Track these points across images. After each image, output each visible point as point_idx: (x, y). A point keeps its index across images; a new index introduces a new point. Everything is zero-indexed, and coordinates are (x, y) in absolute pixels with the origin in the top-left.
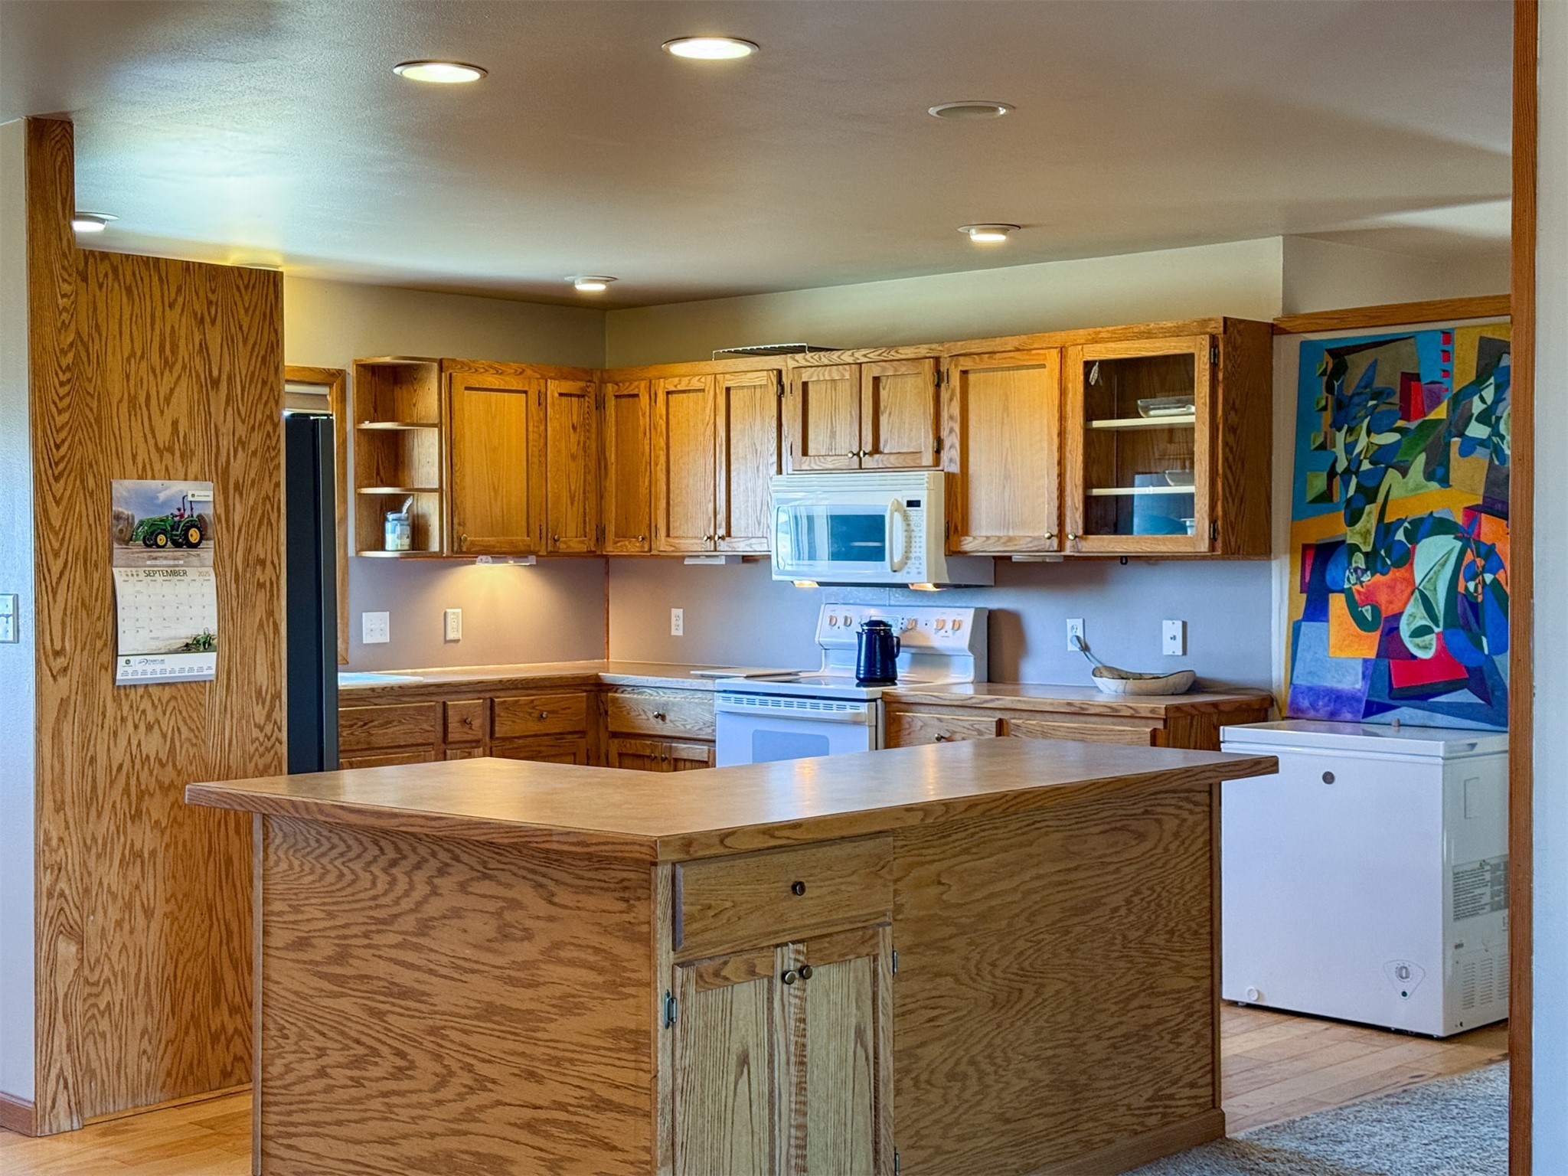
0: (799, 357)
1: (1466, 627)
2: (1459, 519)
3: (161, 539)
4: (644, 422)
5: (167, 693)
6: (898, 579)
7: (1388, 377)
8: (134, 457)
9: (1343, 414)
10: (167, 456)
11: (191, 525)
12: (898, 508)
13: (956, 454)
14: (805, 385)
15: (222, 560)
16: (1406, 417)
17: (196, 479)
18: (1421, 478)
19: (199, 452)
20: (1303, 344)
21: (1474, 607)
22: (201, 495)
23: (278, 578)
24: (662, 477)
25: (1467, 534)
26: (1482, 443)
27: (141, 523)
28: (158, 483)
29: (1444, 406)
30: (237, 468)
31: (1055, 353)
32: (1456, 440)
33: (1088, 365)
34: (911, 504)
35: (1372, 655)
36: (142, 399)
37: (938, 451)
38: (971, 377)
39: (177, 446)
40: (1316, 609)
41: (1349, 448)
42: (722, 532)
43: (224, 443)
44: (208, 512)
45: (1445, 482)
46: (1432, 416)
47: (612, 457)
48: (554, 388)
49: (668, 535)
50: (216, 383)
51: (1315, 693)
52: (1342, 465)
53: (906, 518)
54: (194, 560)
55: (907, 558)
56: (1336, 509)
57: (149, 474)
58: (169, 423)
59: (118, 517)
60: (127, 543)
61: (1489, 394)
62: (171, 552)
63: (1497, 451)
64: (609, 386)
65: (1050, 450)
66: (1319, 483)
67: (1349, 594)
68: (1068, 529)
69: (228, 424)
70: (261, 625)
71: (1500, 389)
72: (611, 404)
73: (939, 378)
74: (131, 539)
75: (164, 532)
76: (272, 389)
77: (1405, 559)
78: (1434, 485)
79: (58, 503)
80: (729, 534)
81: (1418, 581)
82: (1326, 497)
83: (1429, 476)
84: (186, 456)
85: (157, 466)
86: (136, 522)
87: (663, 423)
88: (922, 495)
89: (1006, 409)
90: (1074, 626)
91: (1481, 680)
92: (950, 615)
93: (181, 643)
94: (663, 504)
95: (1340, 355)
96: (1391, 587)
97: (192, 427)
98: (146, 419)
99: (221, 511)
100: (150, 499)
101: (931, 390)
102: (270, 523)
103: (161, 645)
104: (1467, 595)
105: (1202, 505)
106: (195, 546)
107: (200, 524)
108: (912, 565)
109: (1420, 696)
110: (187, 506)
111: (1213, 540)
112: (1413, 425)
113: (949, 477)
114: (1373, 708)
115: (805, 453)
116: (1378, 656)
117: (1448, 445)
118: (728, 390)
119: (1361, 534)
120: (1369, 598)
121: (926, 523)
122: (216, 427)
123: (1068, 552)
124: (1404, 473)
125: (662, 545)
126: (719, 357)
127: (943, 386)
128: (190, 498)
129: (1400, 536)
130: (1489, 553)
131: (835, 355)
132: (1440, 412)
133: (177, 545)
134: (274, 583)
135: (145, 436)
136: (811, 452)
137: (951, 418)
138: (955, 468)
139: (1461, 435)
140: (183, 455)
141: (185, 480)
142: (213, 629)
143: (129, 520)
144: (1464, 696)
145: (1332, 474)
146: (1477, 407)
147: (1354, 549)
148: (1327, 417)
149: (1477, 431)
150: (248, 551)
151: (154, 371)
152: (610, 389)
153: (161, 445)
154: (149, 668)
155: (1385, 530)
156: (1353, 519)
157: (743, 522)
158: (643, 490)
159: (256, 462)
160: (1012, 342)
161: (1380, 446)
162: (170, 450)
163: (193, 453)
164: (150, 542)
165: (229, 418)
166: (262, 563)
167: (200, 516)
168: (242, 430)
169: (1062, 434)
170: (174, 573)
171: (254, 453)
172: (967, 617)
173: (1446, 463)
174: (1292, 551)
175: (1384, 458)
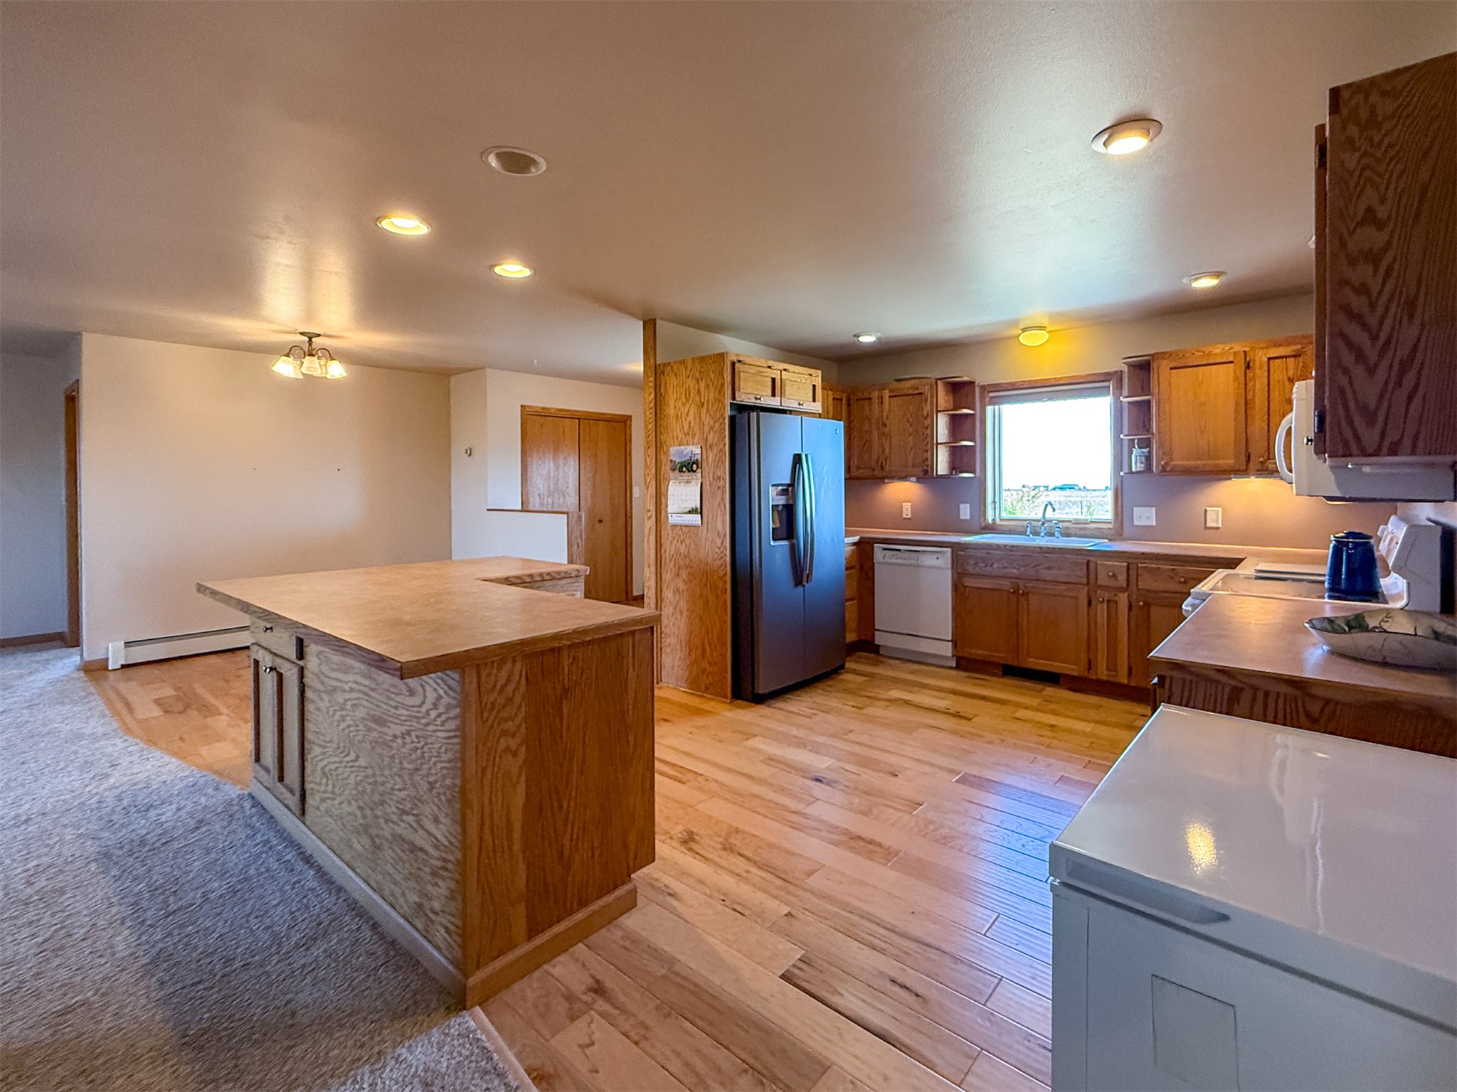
3: (684, 469)
5: (687, 530)
8: (677, 438)
10: (687, 436)
11: (694, 463)
15: (705, 477)
17: (696, 444)
19: (697, 434)
22: (697, 451)
23: (725, 484)
27: (678, 463)
28: (685, 448)
30: (710, 438)
36: (679, 416)
39: (691, 433)
43: (707, 429)
44: (699, 457)
50: (703, 404)
54: (694, 477)
57: (681, 443)
58: (687, 424)
59: (671, 461)
60: (673, 471)
62: (687, 474)
69: (707, 420)
70: (719, 504)
74: (675, 470)
75: (685, 466)
79: (649, 456)
84: (693, 436)
85: (684, 441)
93: (687, 510)
97: (695, 423)
98: (681, 422)
99: (705, 457)
100: (681, 454)
102: (723, 461)
103: (681, 511)
106: (695, 471)
107: (696, 462)
110: (693, 455)
122: (703, 423)
128: (694, 452)
133: (689, 471)
134: (724, 486)
135: (680, 429)
141: (692, 445)
142: (698, 505)
143: (675, 462)
150: (714, 473)
151: (682, 405)
153: (685, 432)
154: (679, 519)
159: (717, 435)
162: (688, 434)
163: (695, 434)
164: (681, 470)
166: (720, 478)
167: (697, 459)
168: (711, 423)
170: (687, 482)
171: (716, 432)
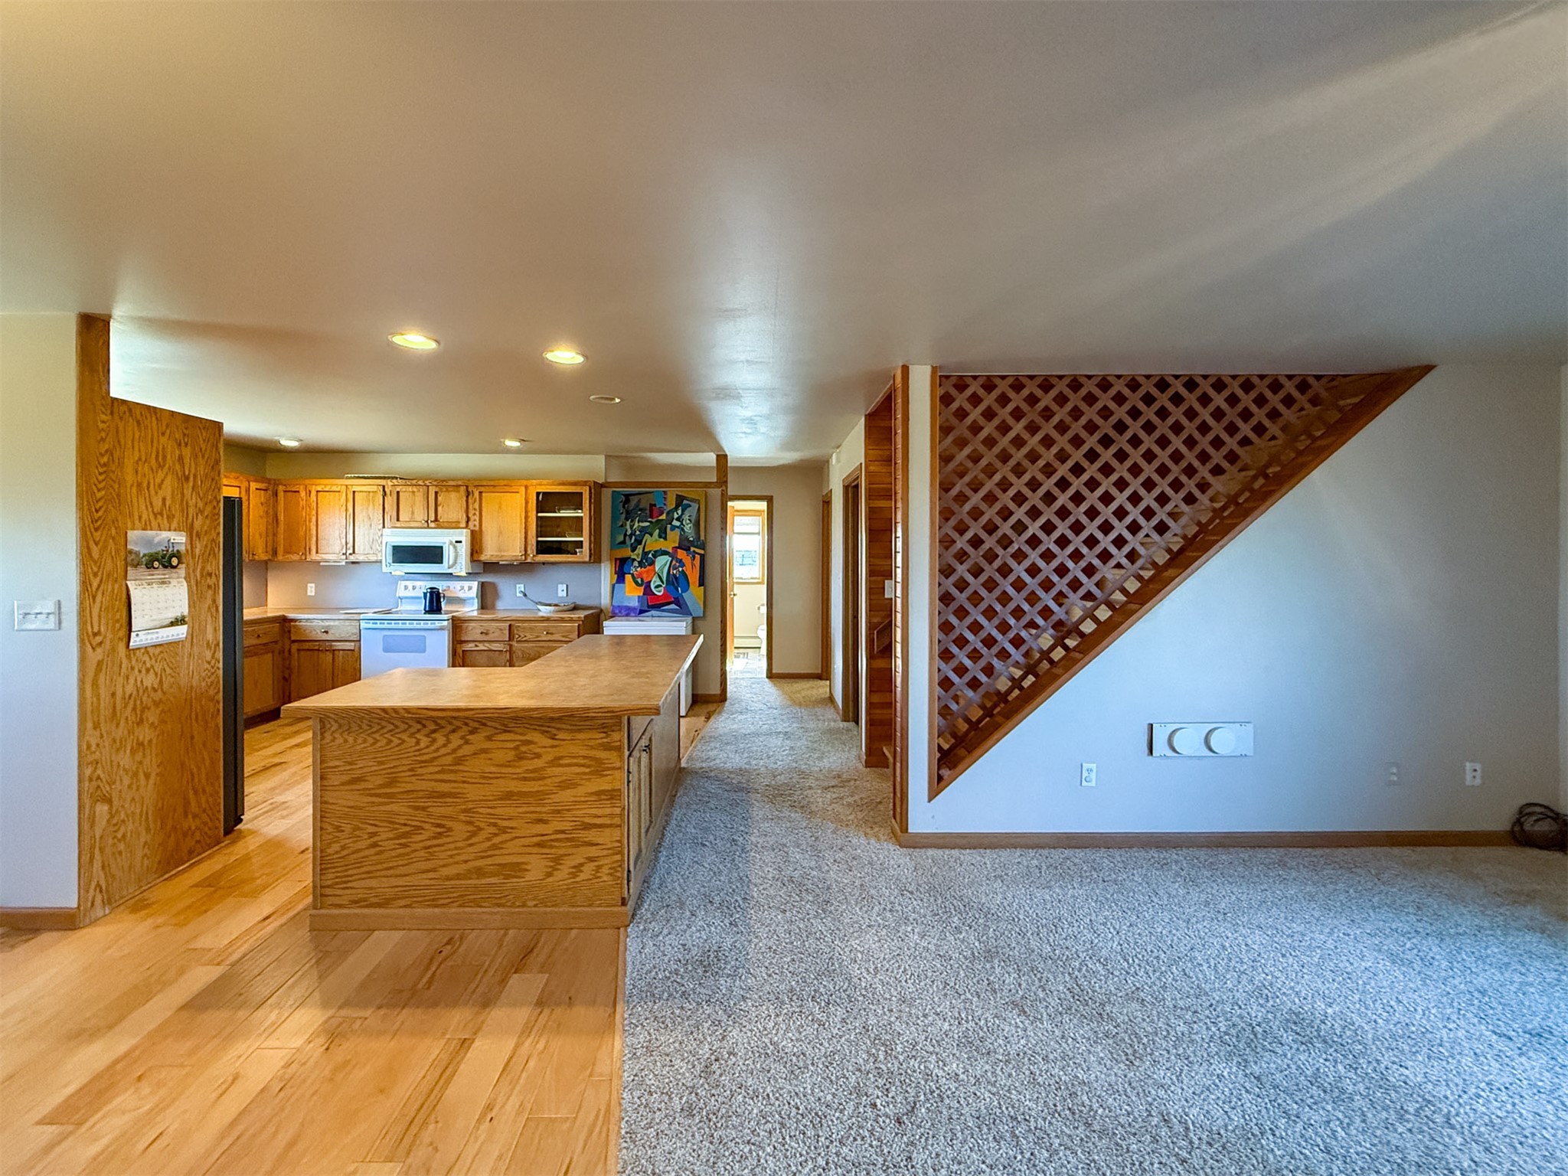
0: (394, 481)
1: (673, 585)
2: (670, 551)
3: (156, 564)
4: (302, 503)
5: (158, 650)
6: (450, 571)
7: (644, 504)
8: (140, 518)
9: (629, 515)
10: (159, 517)
11: (173, 555)
12: (451, 543)
13: (477, 523)
14: (398, 492)
15: (189, 574)
16: (652, 517)
17: (175, 530)
18: (657, 537)
19: (177, 515)
20: (614, 492)
21: (676, 578)
22: (179, 539)
23: (218, 582)
24: (314, 528)
25: (673, 556)
26: (678, 527)
27: (144, 555)
28: (153, 533)
29: (665, 515)
30: (197, 524)
31: (523, 489)
32: (669, 526)
33: (538, 494)
34: (457, 542)
35: (641, 594)
36: (145, 485)
37: (467, 522)
38: (484, 494)
39: (164, 512)
40: (621, 579)
41: (631, 527)
42: (351, 551)
43: (191, 511)
44: (182, 548)
45: (665, 539)
46: (660, 518)
47: (281, 517)
48: (253, 486)
49: (317, 552)
50: (187, 479)
51: (620, 608)
52: (629, 532)
53: (455, 547)
54: (175, 575)
55: (455, 562)
56: (627, 547)
57: (149, 527)
58: (160, 500)
59: (131, 552)
60: (136, 567)
61: (680, 512)
62: (161, 570)
63: (683, 530)
64: (280, 487)
65: (521, 523)
66: (621, 538)
67: (633, 575)
68: (529, 552)
69: (192, 500)
70: (209, 608)
71: (683, 511)
72: (281, 494)
73: (468, 494)
74: (138, 564)
75: (157, 560)
76: (216, 483)
77: (652, 563)
78: (662, 540)
79: (96, 544)
80: (354, 552)
81: (657, 570)
82: (624, 542)
83: (660, 537)
84: (170, 518)
85: (154, 523)
86: (141, 555)
87: (314, 504)
88: (463, 539)
89: (500, 508)
90: (520, 587)
91: (677, 602)
92: (466, 584)
93: (169, 622)
94: (314, 539)
95: (627, 497)
96: (647, 572)
97: (173, 501)
98: (147, 495)
99: (189, 547)
100: (149, 542)
101: (465, 498)
102: (214, 553)
103: (157, 624)
104: (674, 575)
105: (586, 545)
106: (175, 567)
107: (178, 555)
108: (458, 566)
109: (657, 607)
110: (171, 545)
111: (590, 557)
112: (654, 520)
113: (473, 532)
114: (642, 612)
115: (398, 520)
116: (644, 594)
117: (666, 527)
118: (354, 492)
119: (637, 555)
120: (640, 575)
121: (464, 549)
122: (187, 503)
123: (529, 560)
124: (651, 535)
125: (314, 556)
126: (348, 478)
127: (470, 497)
128: (172, 541)
129: (650, 556)
130: (680, 561)
131: (414, 482)
132: (663, 517)
133: (165, 567)
134: (216, 585)
135: (146, 506)
136: (401, 519)
137: (475, 509)
138: (477, 528)
139: (671, 524)
140: (168, 517)
141: (170, 530)
142: (186, 612)
143: (137, 554)
144: (673, 606)
145: (625, 535)
146: (676, 516)
147: (634, 560)
148: (624, 516)
149: (676, 523)
150: (203, 568)
151: (152, 470)
152: (281, 488)
153: (155, 510)
154: (149, 637)
155: (645, 554)
156: (633, 550)
157: (362, 547)
158: (302, 533)
159: (208, 522)
160: (505, 482)
161: (643, 527)
162: (161, 514)
163: (174, 516)
164: (149, 566)
165: (194, 498)
166: (210, 575)
167: (178, 551)
168: (200, 505)
169: (526, 517)
170: (164, 583)
171: (207, 517)
172: (475, 585)
173: (666, 533)
174: (611, 560)
175: (643, 530)
